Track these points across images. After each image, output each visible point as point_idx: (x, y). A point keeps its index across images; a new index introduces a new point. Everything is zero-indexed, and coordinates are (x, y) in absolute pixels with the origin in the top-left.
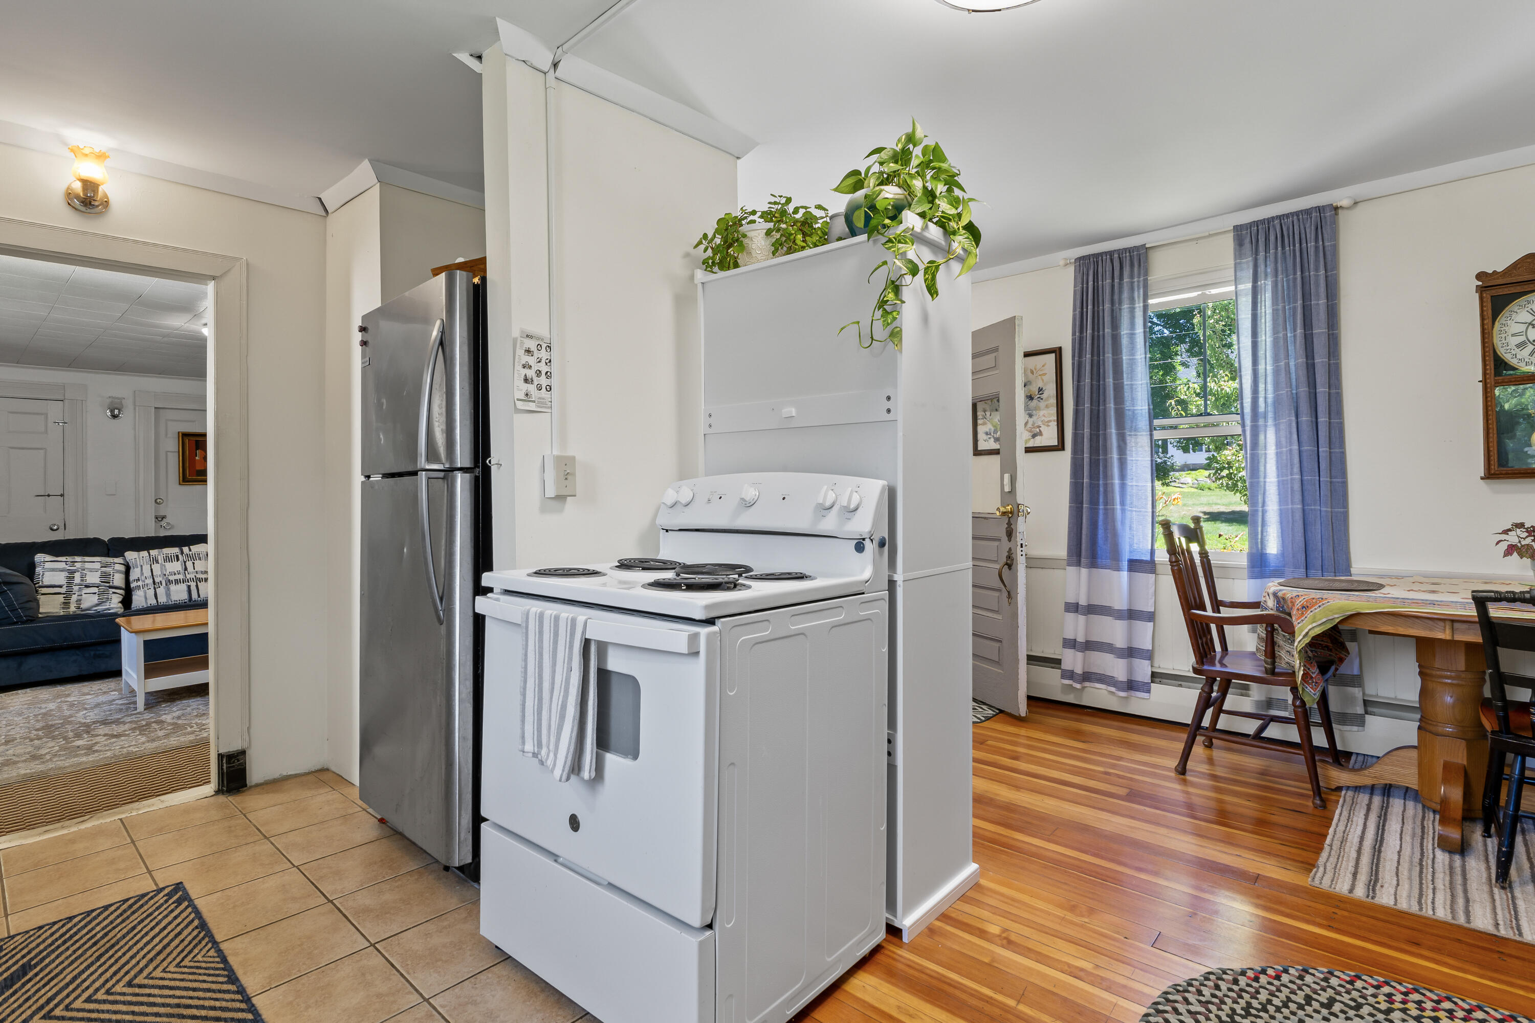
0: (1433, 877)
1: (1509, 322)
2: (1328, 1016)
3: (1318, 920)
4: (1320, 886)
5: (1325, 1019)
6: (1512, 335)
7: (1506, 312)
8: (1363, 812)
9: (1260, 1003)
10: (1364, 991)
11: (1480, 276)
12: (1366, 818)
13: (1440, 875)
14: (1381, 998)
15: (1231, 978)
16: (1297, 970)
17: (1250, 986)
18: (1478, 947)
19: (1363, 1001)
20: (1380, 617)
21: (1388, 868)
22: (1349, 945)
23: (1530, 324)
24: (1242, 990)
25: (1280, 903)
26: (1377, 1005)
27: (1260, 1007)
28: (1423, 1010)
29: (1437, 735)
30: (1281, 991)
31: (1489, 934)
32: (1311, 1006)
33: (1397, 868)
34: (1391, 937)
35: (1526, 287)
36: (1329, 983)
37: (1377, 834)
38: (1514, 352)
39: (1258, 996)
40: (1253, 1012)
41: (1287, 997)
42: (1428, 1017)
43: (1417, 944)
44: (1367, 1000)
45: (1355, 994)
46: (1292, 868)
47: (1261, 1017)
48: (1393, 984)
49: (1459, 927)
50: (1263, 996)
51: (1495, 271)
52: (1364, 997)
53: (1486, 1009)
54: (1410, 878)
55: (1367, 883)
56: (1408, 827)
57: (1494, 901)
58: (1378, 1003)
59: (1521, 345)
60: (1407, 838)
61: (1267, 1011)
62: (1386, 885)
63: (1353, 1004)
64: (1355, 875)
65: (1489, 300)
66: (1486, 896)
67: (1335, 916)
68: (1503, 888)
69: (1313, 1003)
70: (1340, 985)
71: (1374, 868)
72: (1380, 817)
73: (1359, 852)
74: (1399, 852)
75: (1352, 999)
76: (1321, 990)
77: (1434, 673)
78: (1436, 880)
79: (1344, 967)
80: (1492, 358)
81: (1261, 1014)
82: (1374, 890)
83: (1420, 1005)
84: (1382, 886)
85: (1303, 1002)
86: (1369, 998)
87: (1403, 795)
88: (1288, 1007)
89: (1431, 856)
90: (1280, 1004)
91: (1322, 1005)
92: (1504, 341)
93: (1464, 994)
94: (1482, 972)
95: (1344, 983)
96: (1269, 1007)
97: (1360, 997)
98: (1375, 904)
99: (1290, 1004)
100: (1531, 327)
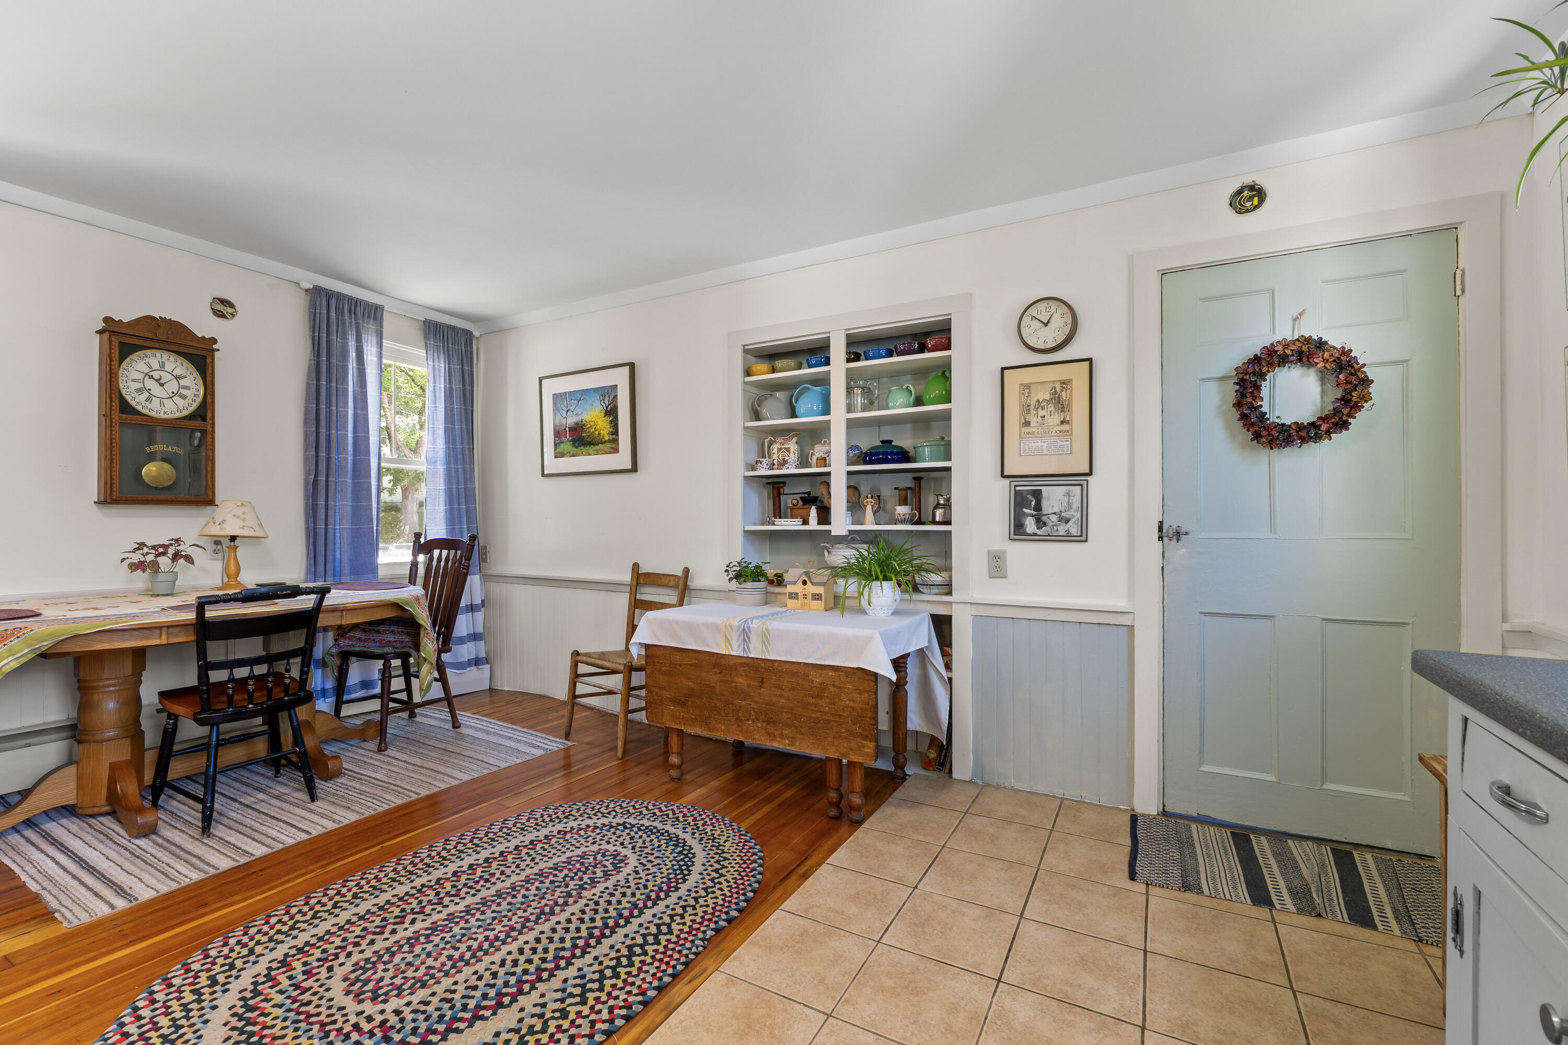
0: (155, 858)
1: (130, 368)
2: (224, 988)
3: (116, 945)
4: (82, 922)
5: (225, 991)
6: (133, 380)
7: (128, 360)
8: (33, 850)
9: (169, 1027)
10: (222, 954)
11: (107, 320)
12: (42, 851)
13: (159, 855)
14: (237, 948)
15: (118, 1037)
16: (160, 984)
17: (143, 1026)
18: (242, 878)
19: (231, 960)
20: (96, 636)
21: (115, 874)
22: (164, 940)
23: (147, 374)
24: (141, 1035)
25: (63, 959)
26: (240, 955)
27: (173, 1029)
28: (266, 934)
29: (102, 741)
30: (171, 1007)
31: (236, 868)
32: (204, 994)
33: (122, 869)
34: (183, 914)
35: (147, 342)
36: (194, 970)
37: (70, 857)
38: (133, 395)
39: (159, 1025)
40: (173, 1037)
41: (180, 1005)
42: (275, 934)
43: (206, 904)
44: (231, 957)
45: (220, 961)
46: (32, 929)
47: (184, 1034)
48: (230, 935)
49: (214, 876)
50: (164, 1021)
51: (120, 321)
52: (226, 957)
53: (293, 904)
54: (142, 870)
55: (115, 893)
56: (88, 838)
57: (212, 847)
58: (239, 953)
59: (139, 391)
60: (100, 846)
61: (182, 1027)
62: (133, 886)
63: (227, 967)
64: (97, 895)
65: (117, 344)
66: (204, 847)
67: (124, 932)
68: (208, 836)
69: (202, 991)
70: (202, 965)
71: (106, 881)
72: (53, 844)
73: (74, 877)
74: (108, 858)
75: (222, 966)
76: (195, 979)
77: (101, 684)
78: (161, 859)
79: (189, 953)
80: (118, 397)
81: (181, 1032)
82: (129, 895)
83: (241, 944)
84: (131, 888)
85: (196, 997)
86: (230, 955)
87: (47, 818)
88: (192, 1010)
89: (135, 847)
90: (184, 1013)
91: (210, 986)
92: (125, 384)
93: (274, 906)
94: (260, 890)
95: (204, 961)
96: (179, 1023)
97: (225, 959)
98: (141, 904)
99: (190, 1007)
100: (147, 377)
